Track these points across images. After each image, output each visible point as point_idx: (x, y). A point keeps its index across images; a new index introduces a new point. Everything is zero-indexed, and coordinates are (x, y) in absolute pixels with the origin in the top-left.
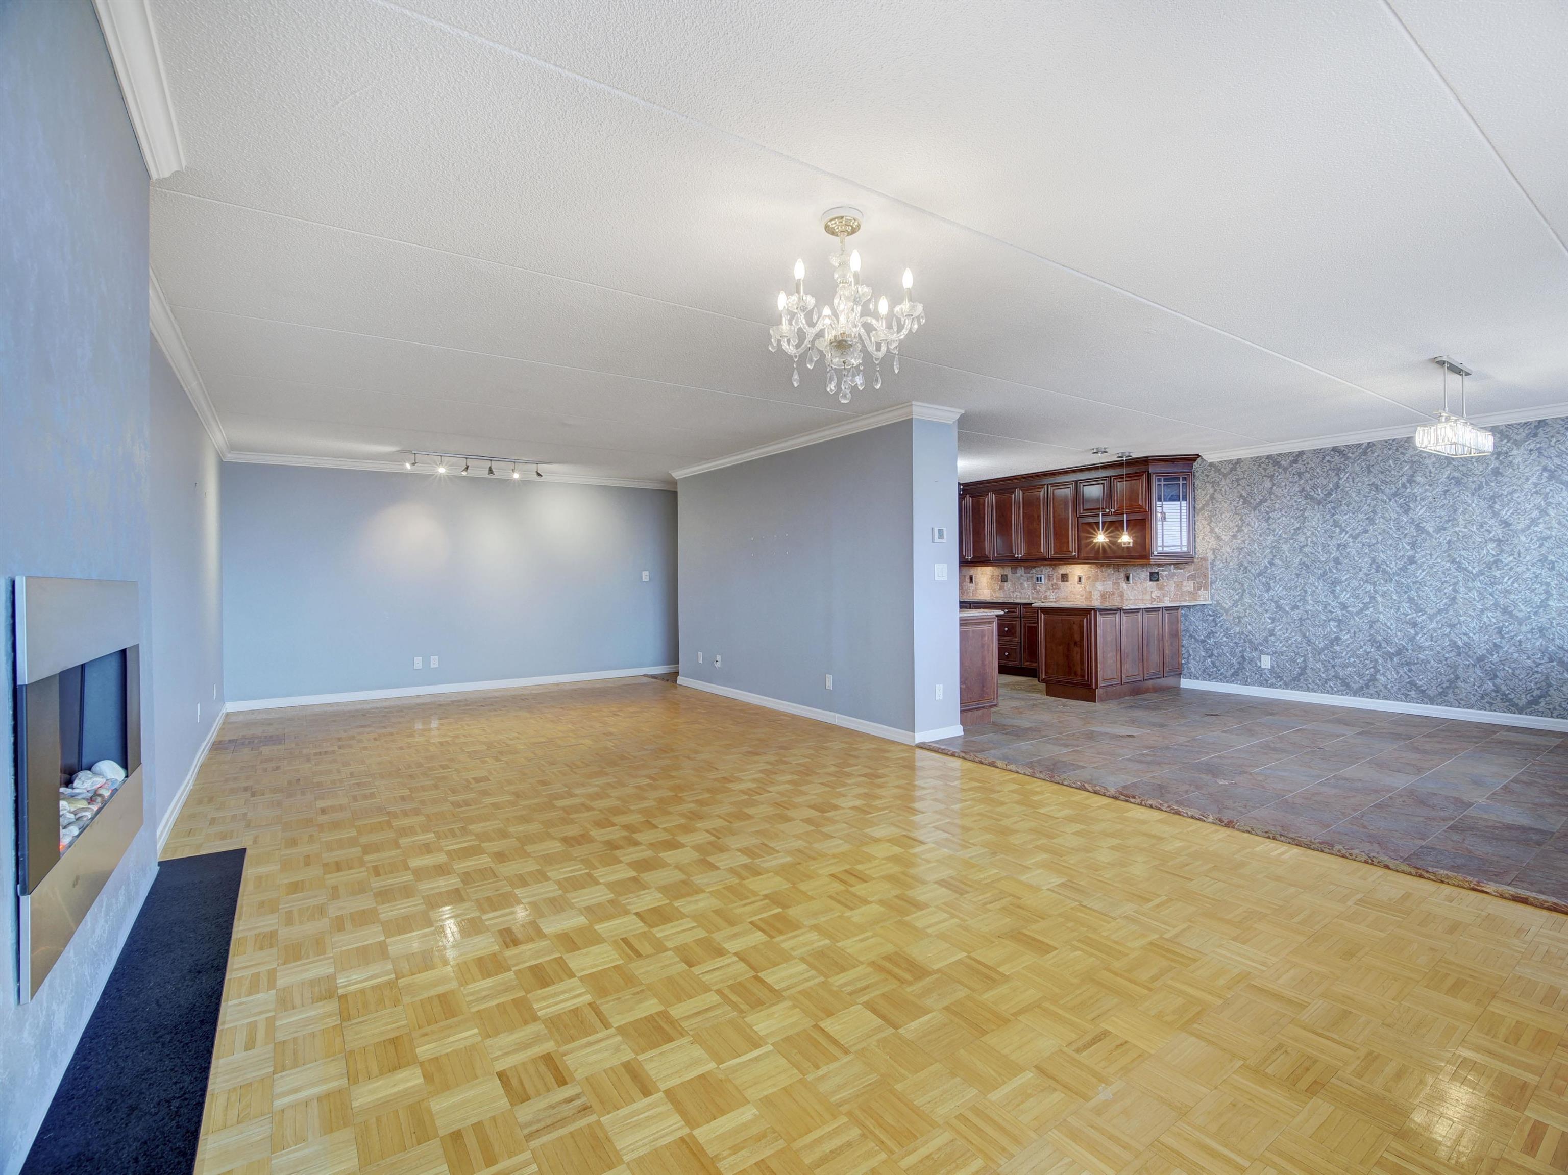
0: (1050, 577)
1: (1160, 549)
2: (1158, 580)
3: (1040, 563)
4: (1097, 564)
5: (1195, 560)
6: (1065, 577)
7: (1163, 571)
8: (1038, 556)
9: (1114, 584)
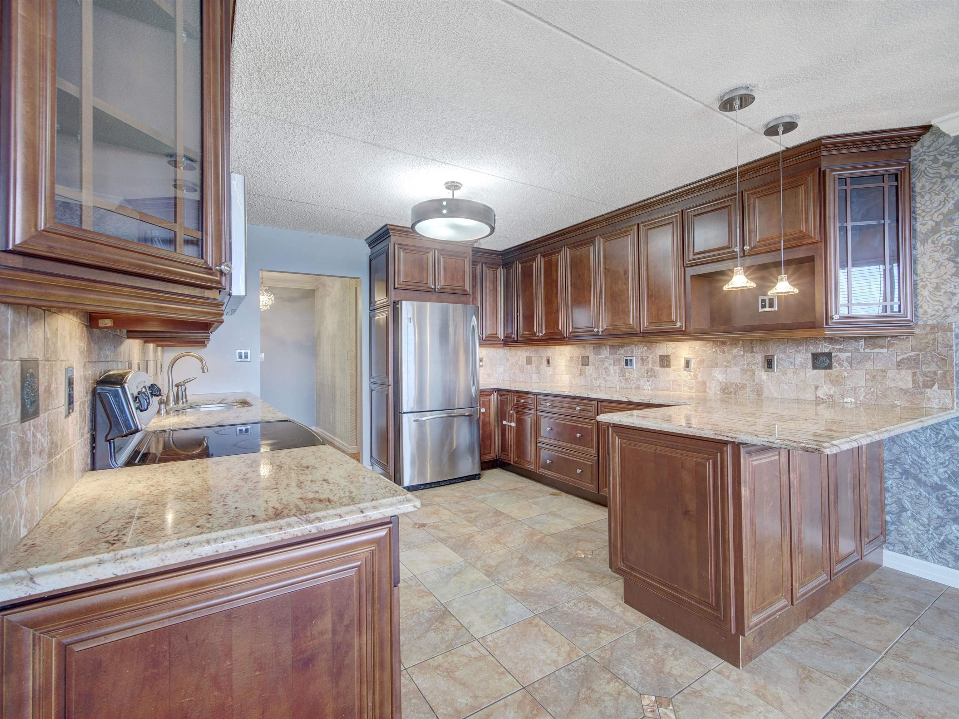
0: (643, 360)
1: (843, 312)
2: (829, 367)
3: (627, 340)
4: (715, 341)
5: (917, 331)
6: (665, 361)
7: (840, 350)
8: (624, 330)
9: (744, 371)
